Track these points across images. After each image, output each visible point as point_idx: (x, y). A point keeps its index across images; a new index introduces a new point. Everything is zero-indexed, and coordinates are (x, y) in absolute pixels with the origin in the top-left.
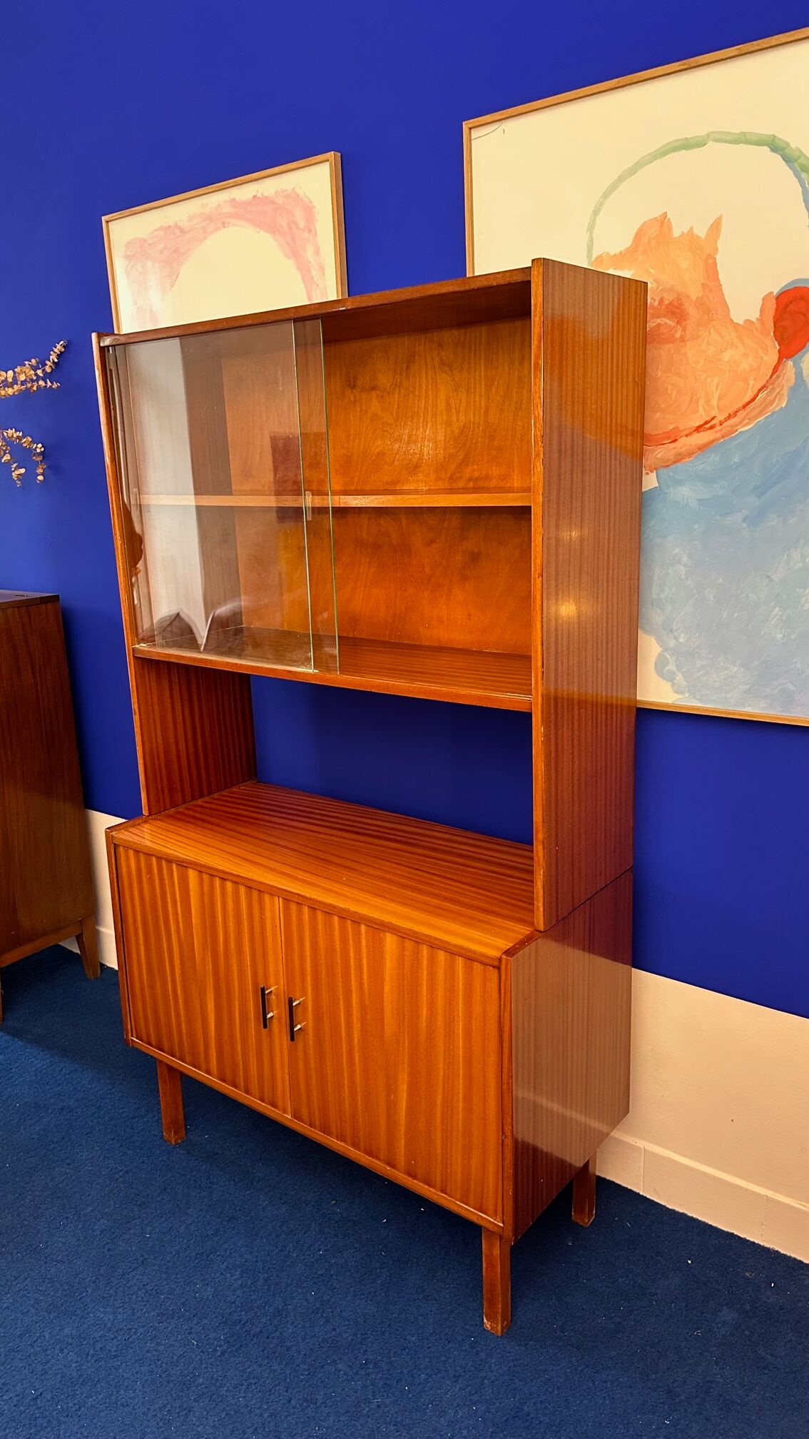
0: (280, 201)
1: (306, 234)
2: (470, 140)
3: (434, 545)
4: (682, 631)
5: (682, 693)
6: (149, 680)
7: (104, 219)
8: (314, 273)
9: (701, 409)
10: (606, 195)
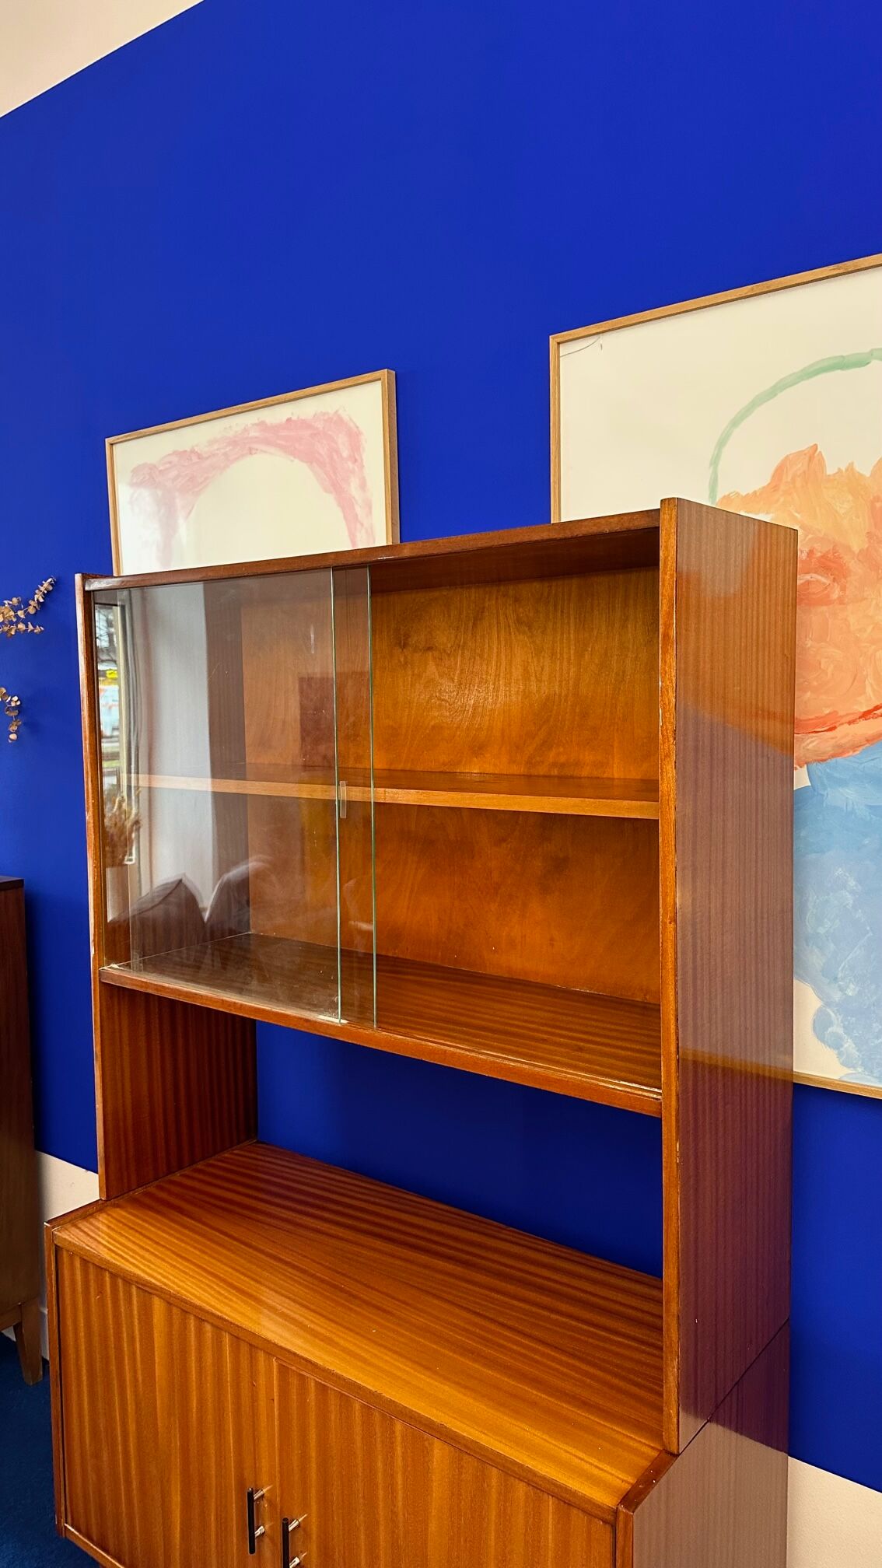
0: (320, 425)
1: (350, 465)
2: (559, 357)
3: (504, 845)
4: (850, 980)
5: (854, 1067)
6: (119, 1014)
7: (108, 441)
8: (358, 510)
9: (869, 690)
10: (735, 423)
